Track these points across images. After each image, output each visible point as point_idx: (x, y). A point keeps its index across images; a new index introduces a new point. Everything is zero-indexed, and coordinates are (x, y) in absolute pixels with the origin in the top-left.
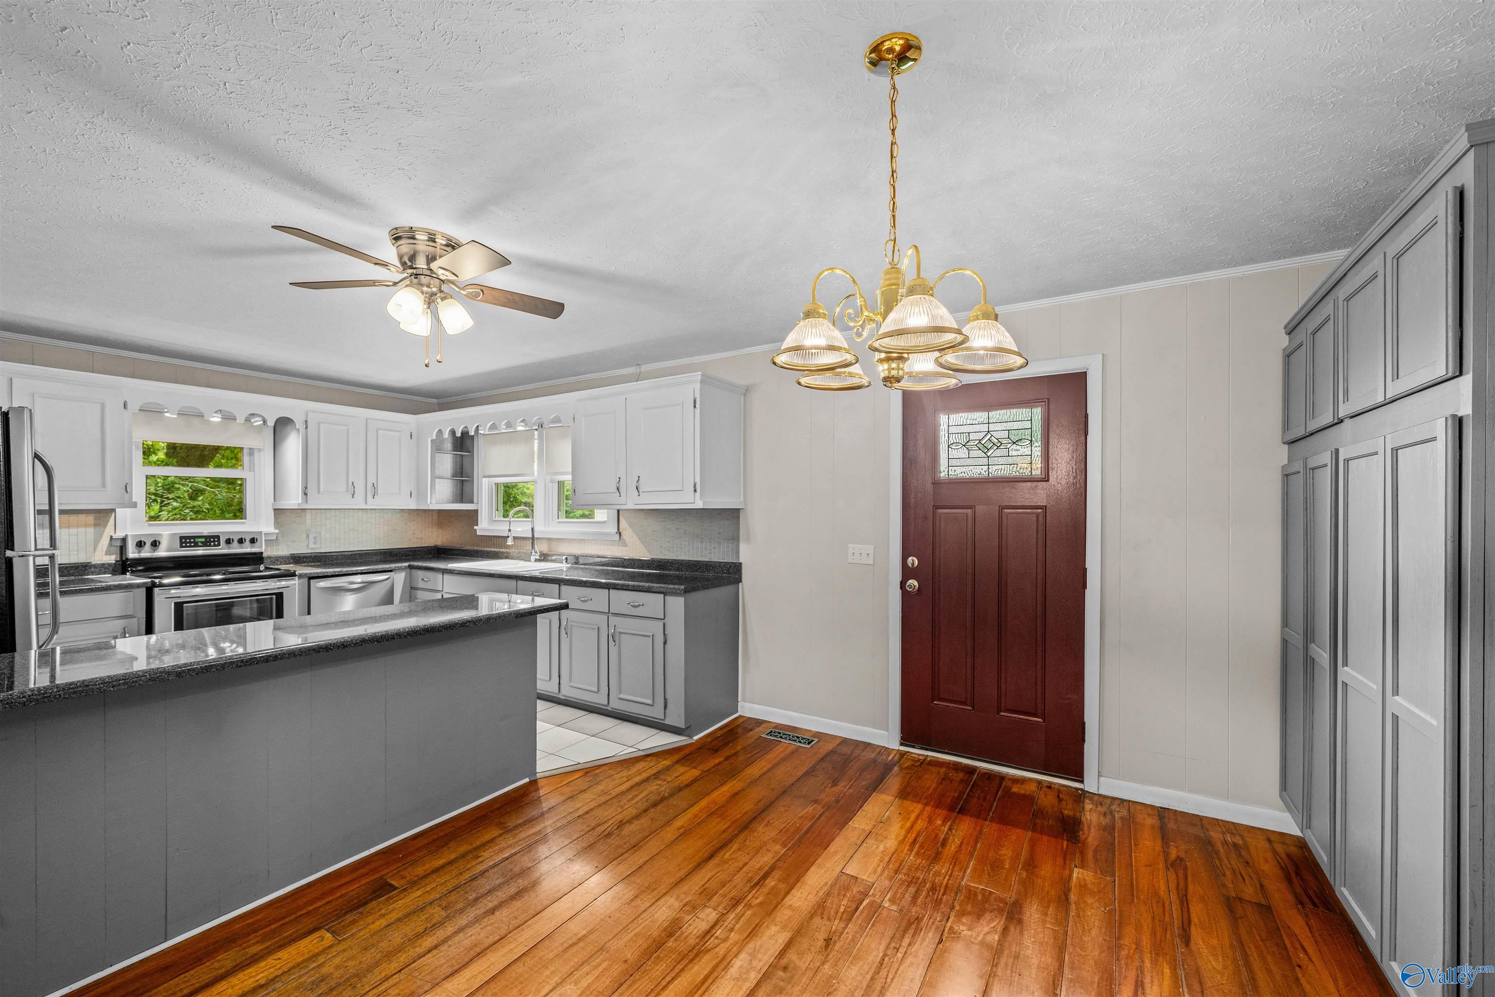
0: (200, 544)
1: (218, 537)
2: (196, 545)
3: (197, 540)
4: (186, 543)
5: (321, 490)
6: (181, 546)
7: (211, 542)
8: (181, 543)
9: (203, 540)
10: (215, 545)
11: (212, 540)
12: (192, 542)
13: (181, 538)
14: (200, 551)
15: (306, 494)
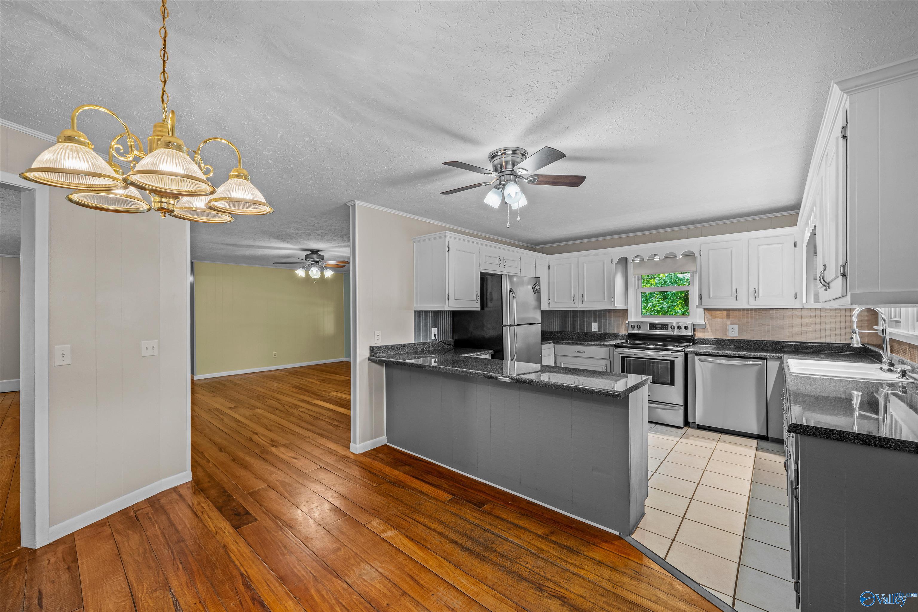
0: (658, 328)
1: (667, 325)
2: (656, 329)
3: (657, 326)
4: (652, 327)
5: (711, 296)
6: (650, 329)
7: (663, 327)
8: (650, 327)
9: (660, 326)
10: (665, 330)
11: (664, 326)
12: (655, 327)
13: (650, 324)
14: (658, 332)
15: (701, 299)
